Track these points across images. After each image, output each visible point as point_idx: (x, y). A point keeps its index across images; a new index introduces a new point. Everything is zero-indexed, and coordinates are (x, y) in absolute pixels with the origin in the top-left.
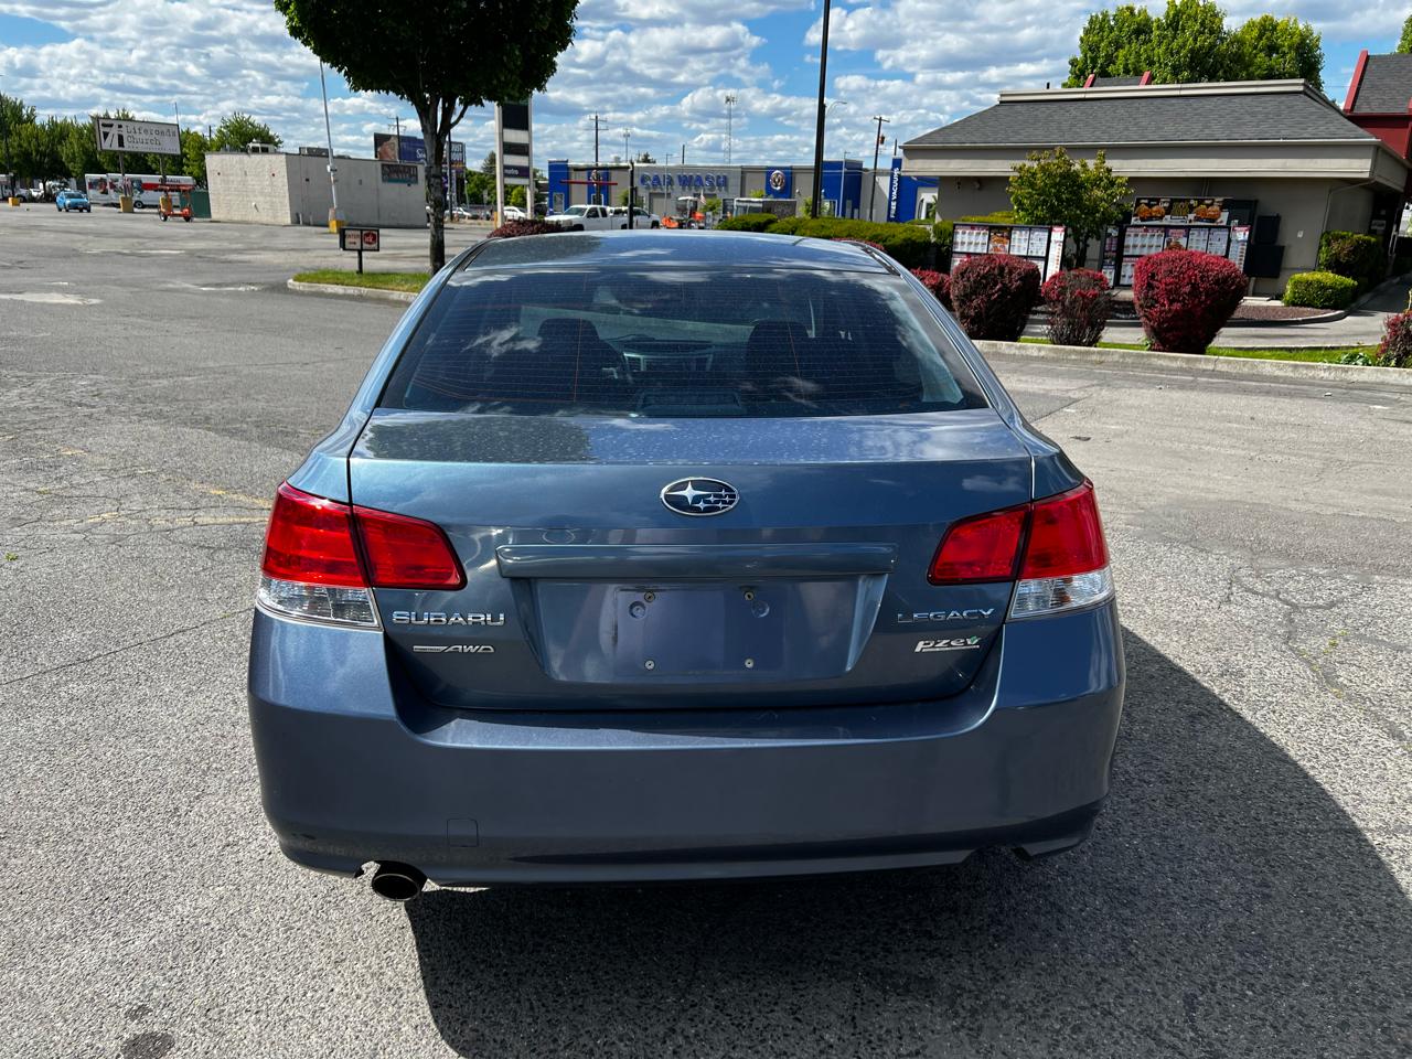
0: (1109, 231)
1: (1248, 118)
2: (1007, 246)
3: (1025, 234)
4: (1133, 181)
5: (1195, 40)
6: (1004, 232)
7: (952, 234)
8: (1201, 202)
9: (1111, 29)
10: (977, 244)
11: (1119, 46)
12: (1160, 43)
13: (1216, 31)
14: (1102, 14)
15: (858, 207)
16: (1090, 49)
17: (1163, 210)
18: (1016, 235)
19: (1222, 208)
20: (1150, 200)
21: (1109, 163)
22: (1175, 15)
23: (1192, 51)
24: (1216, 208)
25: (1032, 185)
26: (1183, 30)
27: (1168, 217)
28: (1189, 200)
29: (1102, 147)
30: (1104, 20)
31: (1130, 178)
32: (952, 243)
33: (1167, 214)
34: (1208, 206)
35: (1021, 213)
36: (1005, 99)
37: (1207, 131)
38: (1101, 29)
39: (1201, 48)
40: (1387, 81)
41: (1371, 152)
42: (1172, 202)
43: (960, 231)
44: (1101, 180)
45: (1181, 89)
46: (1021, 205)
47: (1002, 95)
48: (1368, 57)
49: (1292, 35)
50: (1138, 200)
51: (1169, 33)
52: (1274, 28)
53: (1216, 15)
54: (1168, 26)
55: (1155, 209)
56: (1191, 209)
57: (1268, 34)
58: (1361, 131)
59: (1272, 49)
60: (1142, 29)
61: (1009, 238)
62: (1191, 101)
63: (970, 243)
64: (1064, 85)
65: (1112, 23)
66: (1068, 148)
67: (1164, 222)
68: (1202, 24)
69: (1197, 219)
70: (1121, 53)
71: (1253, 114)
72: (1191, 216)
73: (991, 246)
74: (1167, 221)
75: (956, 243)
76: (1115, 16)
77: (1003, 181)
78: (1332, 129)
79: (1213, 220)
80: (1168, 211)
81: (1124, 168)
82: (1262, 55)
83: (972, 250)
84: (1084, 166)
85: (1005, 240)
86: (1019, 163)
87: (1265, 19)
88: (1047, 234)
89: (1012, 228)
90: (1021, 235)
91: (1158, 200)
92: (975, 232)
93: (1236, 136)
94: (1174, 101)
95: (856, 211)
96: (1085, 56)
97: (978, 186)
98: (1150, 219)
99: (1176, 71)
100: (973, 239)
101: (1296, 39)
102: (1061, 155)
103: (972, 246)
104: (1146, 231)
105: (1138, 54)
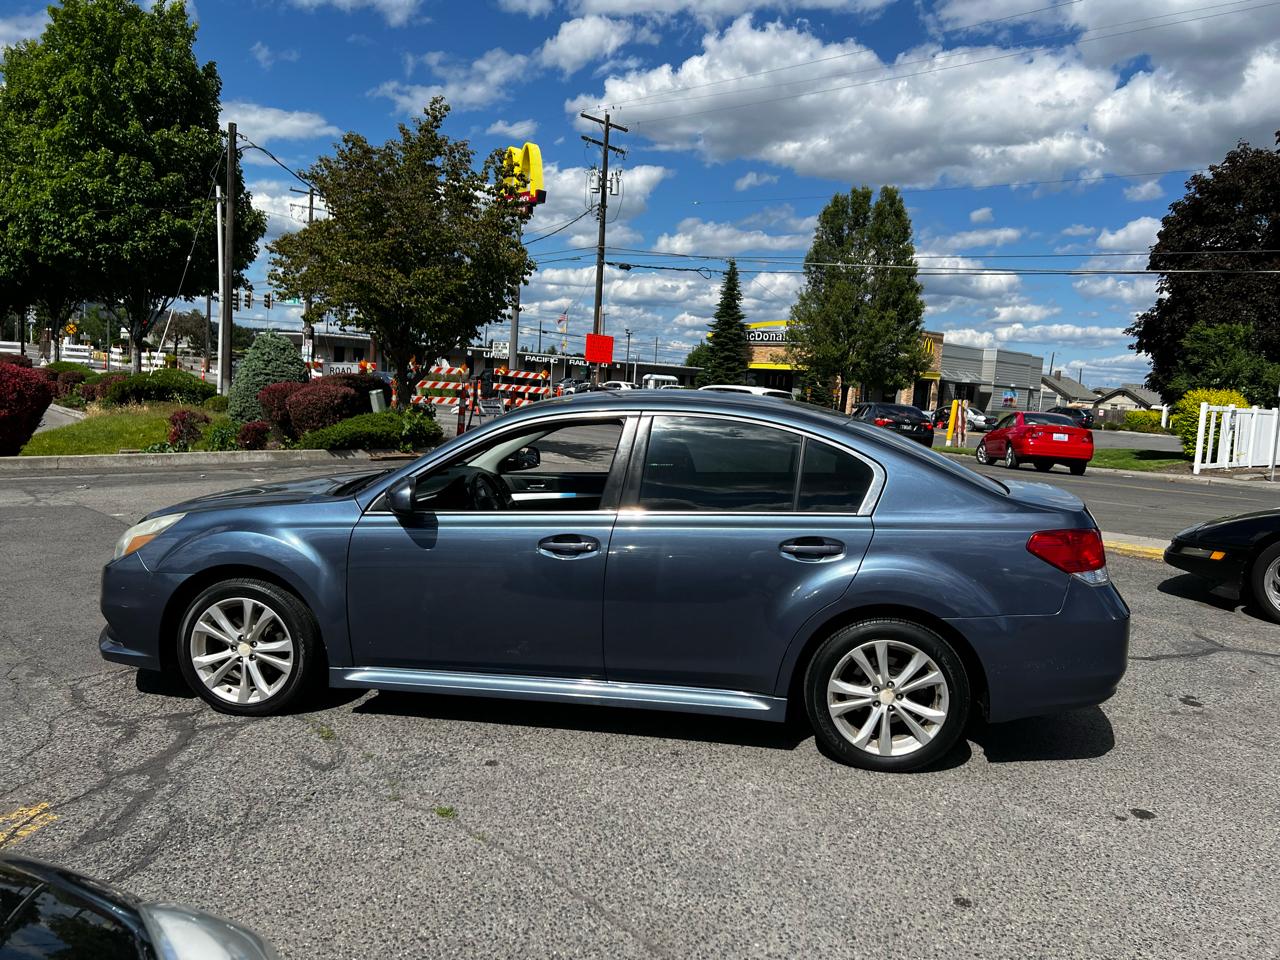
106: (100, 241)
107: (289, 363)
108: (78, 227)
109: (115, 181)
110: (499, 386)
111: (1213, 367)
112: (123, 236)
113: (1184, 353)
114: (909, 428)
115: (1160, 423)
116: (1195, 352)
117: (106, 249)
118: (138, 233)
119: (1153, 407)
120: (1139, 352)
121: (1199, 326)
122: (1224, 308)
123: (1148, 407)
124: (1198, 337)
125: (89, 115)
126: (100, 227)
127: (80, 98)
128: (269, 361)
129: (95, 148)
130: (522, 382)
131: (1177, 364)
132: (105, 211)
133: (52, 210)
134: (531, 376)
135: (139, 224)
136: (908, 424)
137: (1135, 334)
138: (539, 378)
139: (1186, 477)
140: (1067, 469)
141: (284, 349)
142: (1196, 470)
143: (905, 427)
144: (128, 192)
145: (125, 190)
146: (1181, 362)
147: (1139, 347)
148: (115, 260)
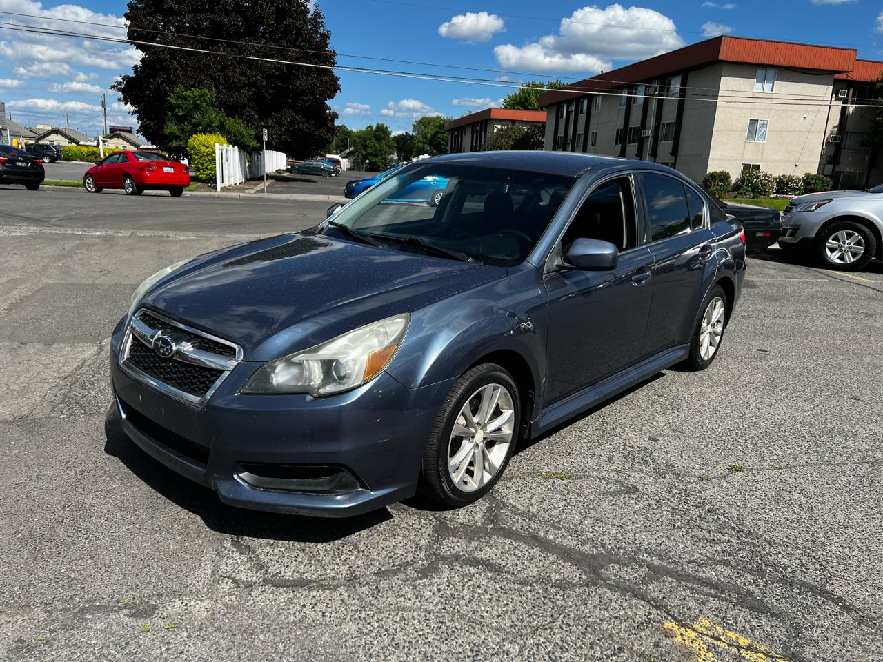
111: (196, 119)
113: (171, 108)
114: (24, 164)
115: (100, 155)
116: (179, 107)
119: (81, 143)
120: (126, 104)
121: (180, 89)
122: (192, 77)
123: (77, 143)
124: (179, 97)
131: (167, 115)
136: (22, 162)
137: (119, 90)
139: (214, 194)
140: (167, 192)
142: (219, 188)
143: (20, 164)
146: (170, 113)
147: (126, 100)
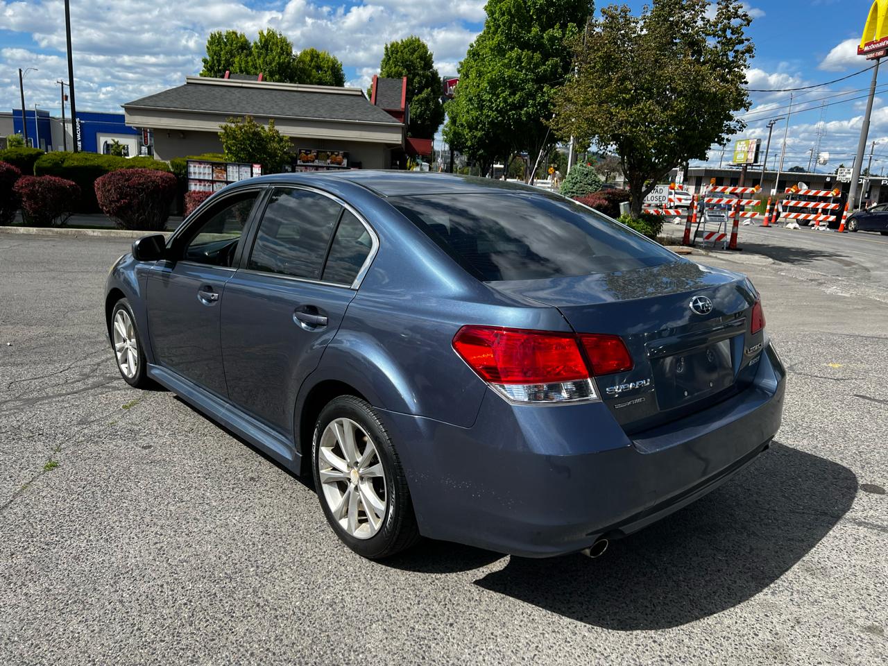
0: (287, 168)
1: (337, 107)
2: (225, 176)
3: (235, 169)
4: (292, 139)
5: (279, 57)
6: (222, 166)
7: (187, 167)
8: (332, 153)
9: (225, 43)
10: (204, 174)
11: (233, 56)
12: (259, 57)
13: (289, 54)
14: (218, 34)
15: (51, 144)
16: (215, 54)
17: (314, 157)
18: (230, 169)
19: (343, 157)
20: (306, 151)
21: (277, 128)
22: (266, 41)
23: (279, 63)
24: (340, 157)
25: (234, 138)
26: (272, 51)
27: (317, 161)
28: (326, 152)
29: (271, 118)
30: (220, 38)
31: (291, 137)
32: (187, 173)
33: (317, 159)
34: (337, 155)
35: (230, 156)
36: (189, 81)
37: (319, 113)
38: (219, 43)
39: (284, 63)
40: (389, 92)
41: (401, 131)
42: (318, 152)
43: (192, 165)
44: (274, 137)
45: (298, 87)
46: (229, 149)
47: (188, 79)
48: (377, 79)
49: (328, 61)
50: (300, 150)
51: (263, 51)
52: (318, 56)
53: (287, 45)
54: (263, 47)
55: (309, 156)
56: (328, 157)
57: (315, 59)
58: (394, 119)
59: (319, 68)
60: (244, 46)
61: (226, 170)
62: (305, 95)
63: (200, 173)
64: (201, 75)
65: (225, 40)
66: (254, 117)
67: (315, 164)
68: (282, 48)
69: (332, 163)
70: (237, 60)
71: (339, 105)
72: (329, 161)
73: (214, 175)
74: (317, 163)
75: (190, 173)
76: (226, 36)
77: (214, 135)
78: (381, 117)
79: (340, 164)
80: (317, 157)
81: (286, 131)
82: (314, 70)
83: (202, 178)
84: (263, 128)
85: (223, 172)
86: (224, 124)
87: (313, 51)
88: (250, 169)
89: (227, 164)
90: (233, 169)
91: (310, 151)
92: (202, 166)
93: (334, 117)
94: (295, 93)
95: (49, 147)
96: (213, 58)
97: (182, 136)
98: (308, 161)
99: (272, 74)
100: (202, 171)
101: (330, 64)
102: (251, 121)
103: (202, 175)
104: (306, 168)
105: (247, 62)
106: (510, 110)
107: (589, 184)
108: (500, 102)
109: (521, 68)
110: (788, 203)
112: (522, 104)
117: (513, 115)
118: (531, 102)
125: (510, 28)
126: (510, 100)
127: (506, 17)
128: (576, 183)
129: (512, 49)
130: (813, 198)
132: (514, 88)
133: (489, 93)
134: (822, 193)
135: (532, 95)
138: (830, 195)
141: (587, 175)
144: (527, 75)
145: (525, 74)
148: (518, 121)
